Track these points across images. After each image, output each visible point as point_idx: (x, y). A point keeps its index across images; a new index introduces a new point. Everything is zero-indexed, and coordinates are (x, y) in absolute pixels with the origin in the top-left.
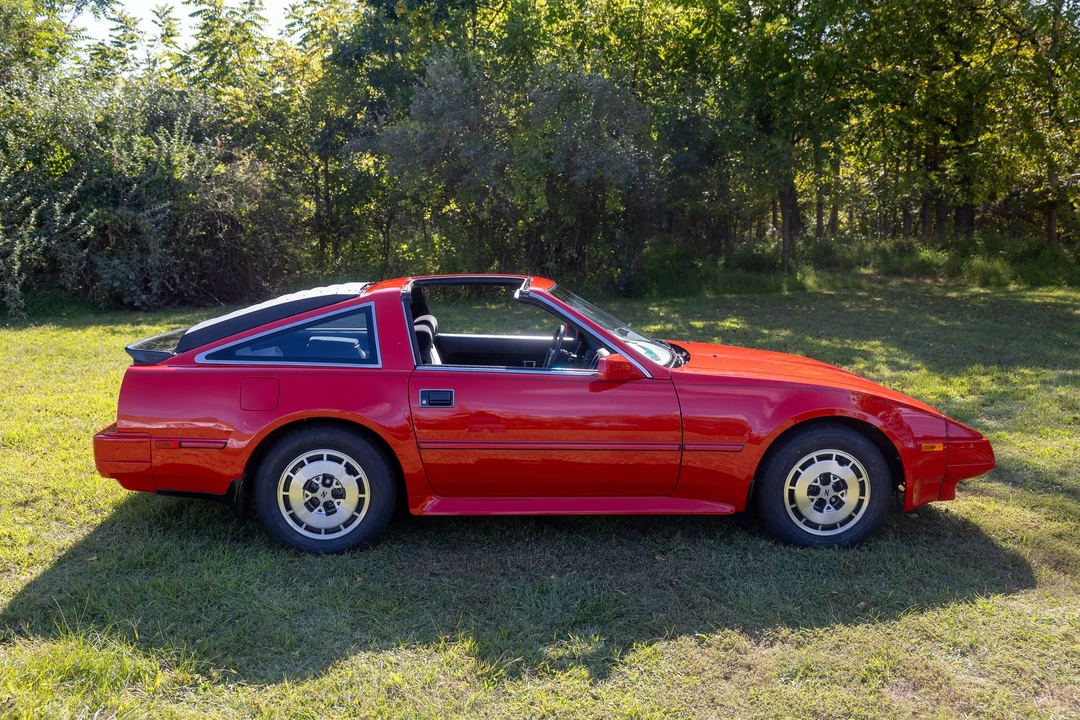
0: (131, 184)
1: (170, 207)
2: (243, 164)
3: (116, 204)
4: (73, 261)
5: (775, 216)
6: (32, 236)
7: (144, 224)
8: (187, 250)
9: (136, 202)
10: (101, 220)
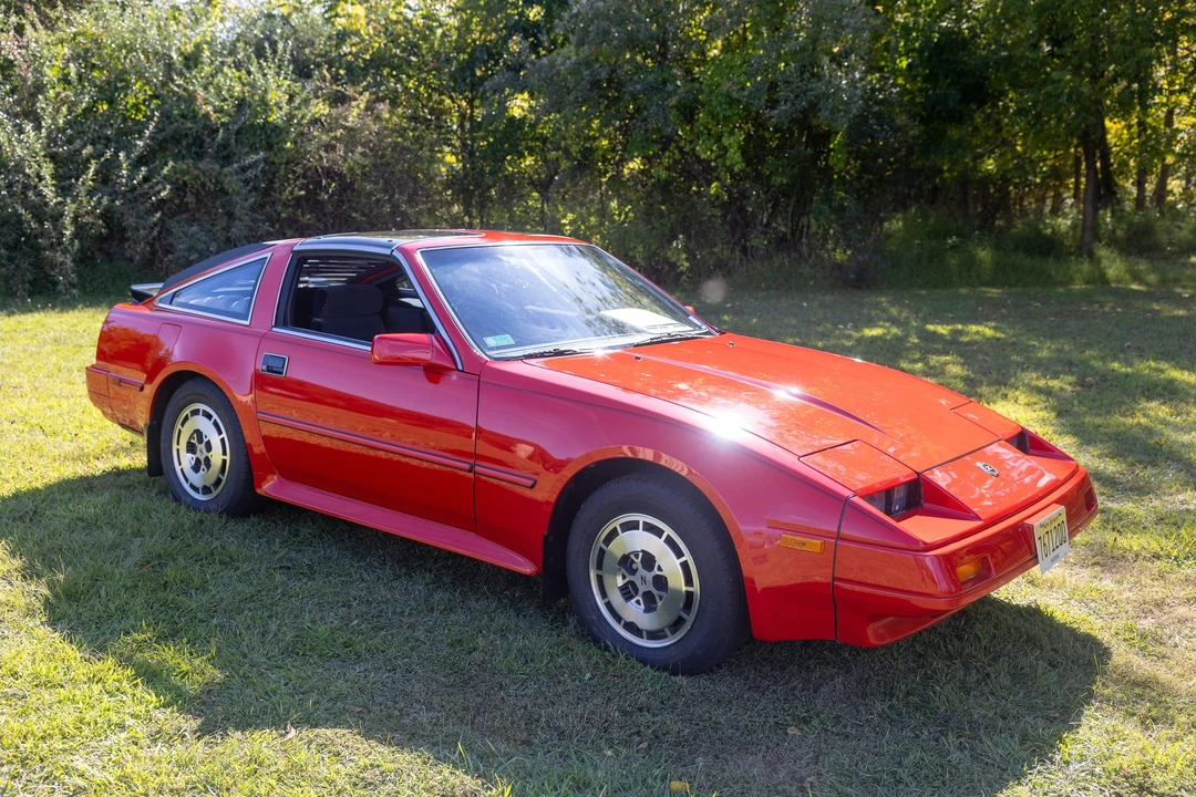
0: (217, 131)
1: (265, 160)
2: (358, 106)
3: (200, 156)
4: (141, 227)
5: (1077, 183)
6: (90, 193)
7: (230, 182)
8: (284, 215)
9: (224, 153)
10: (179, 176)
